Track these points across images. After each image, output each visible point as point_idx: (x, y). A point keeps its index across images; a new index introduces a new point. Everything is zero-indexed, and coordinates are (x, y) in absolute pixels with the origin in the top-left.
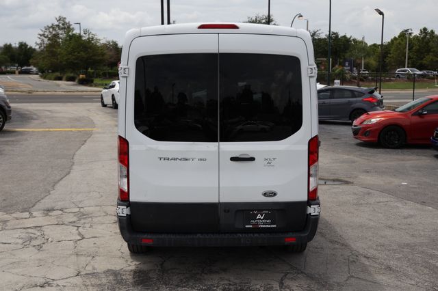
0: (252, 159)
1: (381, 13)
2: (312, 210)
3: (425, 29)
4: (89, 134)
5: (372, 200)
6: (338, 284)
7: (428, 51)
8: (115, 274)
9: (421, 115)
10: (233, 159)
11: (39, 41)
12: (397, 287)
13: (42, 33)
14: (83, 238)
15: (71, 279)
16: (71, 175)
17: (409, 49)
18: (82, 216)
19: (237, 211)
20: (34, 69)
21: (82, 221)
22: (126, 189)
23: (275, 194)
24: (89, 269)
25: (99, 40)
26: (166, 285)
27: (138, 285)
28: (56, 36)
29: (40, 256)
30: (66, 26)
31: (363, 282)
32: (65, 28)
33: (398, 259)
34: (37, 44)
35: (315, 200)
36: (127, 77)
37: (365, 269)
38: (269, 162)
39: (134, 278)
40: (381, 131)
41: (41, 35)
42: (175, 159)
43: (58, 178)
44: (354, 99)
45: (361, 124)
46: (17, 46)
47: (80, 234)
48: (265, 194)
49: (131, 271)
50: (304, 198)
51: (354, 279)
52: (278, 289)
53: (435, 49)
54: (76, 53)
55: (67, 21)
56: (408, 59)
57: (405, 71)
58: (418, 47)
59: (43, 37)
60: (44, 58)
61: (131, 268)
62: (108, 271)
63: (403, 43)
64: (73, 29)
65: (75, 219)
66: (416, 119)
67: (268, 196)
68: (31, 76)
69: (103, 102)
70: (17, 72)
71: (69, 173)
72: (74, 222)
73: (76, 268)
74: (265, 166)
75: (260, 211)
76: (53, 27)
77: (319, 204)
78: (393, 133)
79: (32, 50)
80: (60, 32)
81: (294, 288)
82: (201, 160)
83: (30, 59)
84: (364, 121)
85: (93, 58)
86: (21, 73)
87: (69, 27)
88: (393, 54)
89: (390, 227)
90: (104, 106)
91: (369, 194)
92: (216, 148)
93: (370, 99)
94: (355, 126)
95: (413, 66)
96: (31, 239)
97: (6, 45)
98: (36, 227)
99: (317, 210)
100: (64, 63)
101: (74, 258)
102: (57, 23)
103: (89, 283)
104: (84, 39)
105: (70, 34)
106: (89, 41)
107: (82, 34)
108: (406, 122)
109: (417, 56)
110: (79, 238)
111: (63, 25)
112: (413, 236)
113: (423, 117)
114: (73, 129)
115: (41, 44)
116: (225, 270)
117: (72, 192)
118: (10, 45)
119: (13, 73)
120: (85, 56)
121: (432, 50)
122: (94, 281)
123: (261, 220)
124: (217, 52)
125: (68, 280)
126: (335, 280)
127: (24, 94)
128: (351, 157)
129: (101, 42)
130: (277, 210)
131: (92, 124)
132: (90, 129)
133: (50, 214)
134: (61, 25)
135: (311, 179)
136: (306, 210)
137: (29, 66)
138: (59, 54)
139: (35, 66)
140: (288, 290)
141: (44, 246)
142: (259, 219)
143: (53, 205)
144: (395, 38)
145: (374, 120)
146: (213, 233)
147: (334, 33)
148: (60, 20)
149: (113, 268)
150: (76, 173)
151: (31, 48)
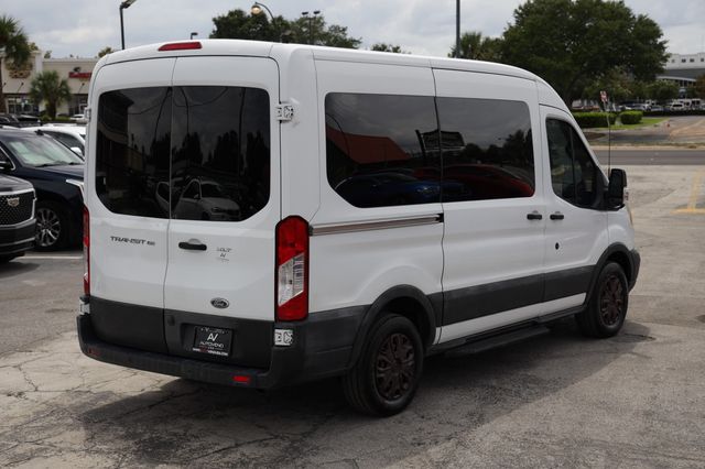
0: (203, 248)
2: (277, 337)
10: (183, 246)
19: (184, 325)
22: (88, 280)
23: (224, 304)
38: (223, 254)
42: (126, 240)
48: (213, 303)
67: (216, 306)
74: (218, 259)
75: (213, 328)
82: (150, 243)
92: (165, 228)
99: (284, 337)
123: (213, 344)
124: (170, 85)
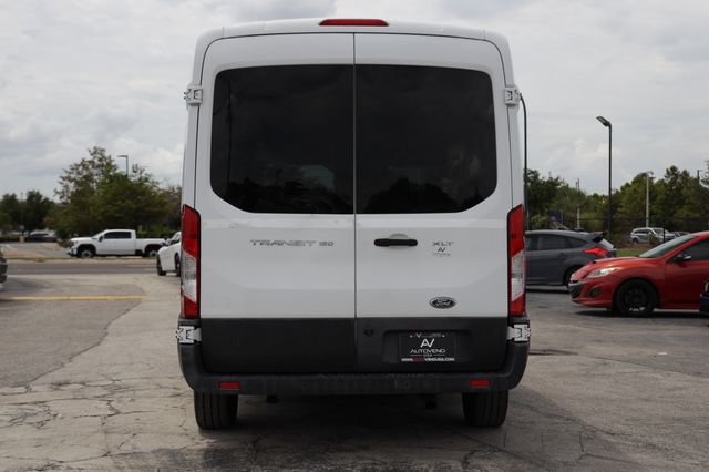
0: (413, 243)
1: (607, 124)
2: (516, 333)
3: (674, 169)
4: (136, 303)
5: (612, 372)
6: (565, 464)
7: (681, 203)
8: (172, 453)
9: (681, 262)
10: (379, 243)
11: (60, 188)
12: (667, 467)
13: (65, 175)
14: (118, 413)
15: (93, 461)
16: (102, 346)
17: (650, 201)
18: (116, 389)
19: (388, 333)
20: (51, 234)
21: (118, 395)
22: (194, 298)
23: (451, 303)
24: (127, 448)
25: (158, 183)
26: (262, 466)
27: (213, 466)
28: (89, 178)
29: (39, 434)
30: (105, 163)
31: (609, 462)
32: (103, 166)
33: (667, 435)
34: (58, 193)
35: (520, 316)
36: (198, 105)
37: (609, 447)
38: (441, 248)
39: (205, 458)
40: (618, 288)
41: (64, 179)
42: (280, 244)
43: (79, 349)
44: (570, 251)
45: (584, 277)
46: (25, 198)
47: (112, 409)
48: (435, 303)
49: (201, 450)
50: (503, 311)
51: (591, 458)
52: (460, 468)
53: (692, 199)
54: (119, 202)
55: (107, 154)
56: (650, 215)
57: (647, 232)
58: (665, 197)
59: (66, 182)
60: (66, 213)
61: (199, 447)
62: (160, 450)
63: (640, 190)
64: (115, 167)
65: (105, 392)
66: (673, 269)
67: (439, 307)
68: (45, 244)
69: (159, 268)
70: (22, 238)
71: (98, 344)
72: (103, 396)
73: (104, 447)
74: (434, 254)
75: (426, 333)
76: (83, 164)
77: (527, 323)
78: (636, 291)
79: (48, 204)
80: (95, 171)
81: (488, 468)
82: (324, 244)
83: (44, 216)
84: (588, 273)
85: (147, 209)
86: (28, 240)
87: (109, 164)
88: (625, 208)
89: (646, 400)
90: (162, 273)
91: (605, 364)
92: (351, 225)
93: (596, 250)
94: (574, 282)
95: (657, 224)
96: (26, 415)
97: (6, 196)
98: (35, 403)
99: (525, 332)
100: (100, 218)
101: (101, 437)
102: (89, 158)
103: (126, 465)
104: (132, 179)
105: (111, 173)
106: (142, 181)
107: (130, 172)
108: (658, 274)
109: (663, 210)
110: (110, 413)
111: (100, 160)
112: (686, 409)
113: (685, 266)
114: (109, 297)
115: (63, 192)
116: (366, 448)
117: (101, 365)
118: (14, 196)
119: (16, 240)
120: (134, 206)
121: (687, 201)
122: (133, 462)
123: (429, 350)
124: (352, 63)
125: (89, 462)
126: (559, 459)
127: (31, 262)
128: (571, 326)
129: (161, 187)
130: (456, 331)
131: (142, 292)
132: (137, 297)
133: (61, 388)
134: (96, 160)
135: (514, 281)
136: (505, 333)
137: (42, 228)
138: (92, 205)
139: (51, 229)
140: (479, 471)
141: (48, 424)
142: (424, 347)
143: (69, 378)
144: (627, 185)
145: (605, 271)
146: (345, 373)
147: (532, 172)
148: (95, 153)
149: (169, 446)
150: (110, 344)
151: (46, 200)
